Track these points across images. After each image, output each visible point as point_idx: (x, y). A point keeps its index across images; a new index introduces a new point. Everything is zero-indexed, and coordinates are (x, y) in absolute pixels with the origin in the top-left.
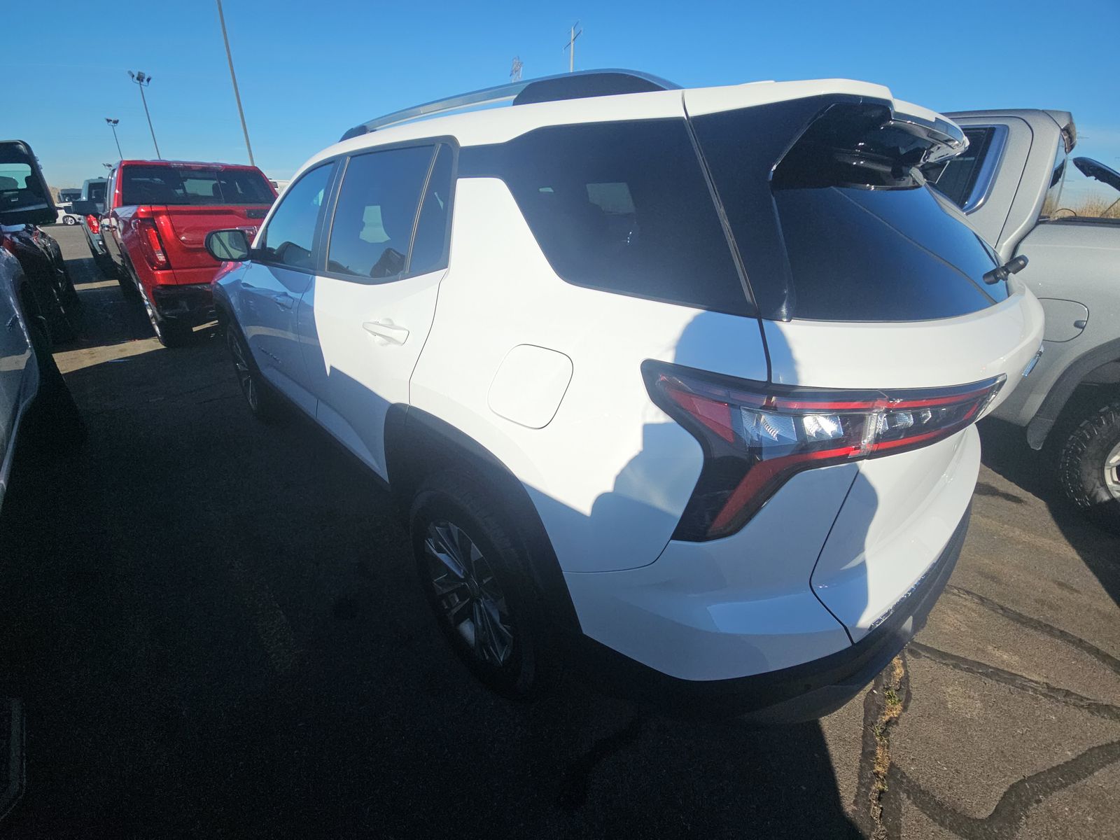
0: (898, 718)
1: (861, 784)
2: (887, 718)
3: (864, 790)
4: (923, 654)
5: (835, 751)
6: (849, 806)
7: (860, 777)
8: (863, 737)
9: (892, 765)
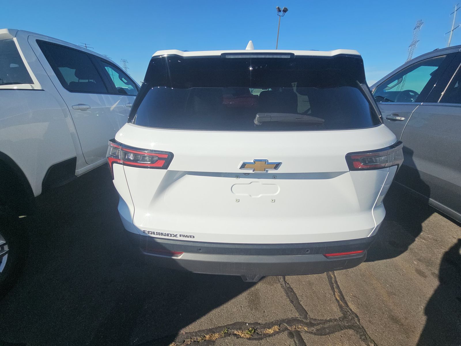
0: (241, 337)
1: (196, 332)
2: (238, 333)
3: (194, 334)
4: (295, 339)
5: (204, 319)
6: (183, 331)
7: (199, 331)
8: (219, 327)
9: (214, 342)
